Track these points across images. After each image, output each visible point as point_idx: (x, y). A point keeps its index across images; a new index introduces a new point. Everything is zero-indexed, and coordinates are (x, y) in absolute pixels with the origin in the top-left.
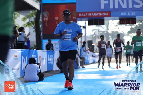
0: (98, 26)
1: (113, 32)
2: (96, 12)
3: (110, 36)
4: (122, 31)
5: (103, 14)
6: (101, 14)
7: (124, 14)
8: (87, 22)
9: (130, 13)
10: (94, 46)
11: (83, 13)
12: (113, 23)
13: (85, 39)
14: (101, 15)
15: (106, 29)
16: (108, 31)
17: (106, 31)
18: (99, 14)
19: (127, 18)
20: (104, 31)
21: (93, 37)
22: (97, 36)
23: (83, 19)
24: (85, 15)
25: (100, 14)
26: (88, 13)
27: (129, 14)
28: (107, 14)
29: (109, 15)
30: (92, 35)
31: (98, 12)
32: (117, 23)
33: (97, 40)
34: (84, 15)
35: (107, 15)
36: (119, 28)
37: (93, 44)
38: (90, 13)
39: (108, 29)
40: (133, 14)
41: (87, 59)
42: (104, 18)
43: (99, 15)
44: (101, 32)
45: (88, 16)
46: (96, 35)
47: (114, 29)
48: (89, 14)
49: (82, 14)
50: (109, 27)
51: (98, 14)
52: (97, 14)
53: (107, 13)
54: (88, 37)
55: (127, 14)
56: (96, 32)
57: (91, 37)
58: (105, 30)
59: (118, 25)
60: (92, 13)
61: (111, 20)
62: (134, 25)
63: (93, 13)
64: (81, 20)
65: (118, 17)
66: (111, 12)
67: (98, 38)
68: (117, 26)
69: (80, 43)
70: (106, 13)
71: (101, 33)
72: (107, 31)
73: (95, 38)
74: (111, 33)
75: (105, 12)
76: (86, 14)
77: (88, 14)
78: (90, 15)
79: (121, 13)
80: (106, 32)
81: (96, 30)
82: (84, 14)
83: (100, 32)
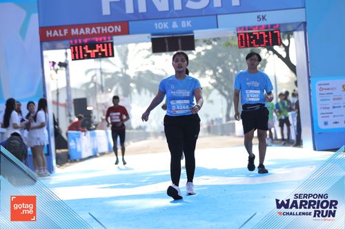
0: (100, 61)
1: (140, 73)
2: (91, 26)
3: (132, 85)
4: (164, 70)
5: (109, 27)
6: (104, 30)
7: (162, 26)
8: (69, 51)
9: (179, 24)
10: (90, 112)
11: (57, 28)
12: (140, 51)
13: (69, 96)
14: (103, 32)
15: (123, 66)
16: (128, 72)
17: (122, 72)
18: (98, 28)
19: (171, 36)
20: (117, 73)
21: (88, 90)
22: (98, 87)
23: (59, 44)
24: (63, 32)
25: (101, 30)
26: (69, 27)
27: (175, 25)
28: (118, 29)
29: (125, 31)
30: (87, 85)
31: (95, 25)
32: (149, 50)
33: (98, 96)
34: (61, 35)
35: (120, 30)
36: (154, 63)
37: (88, 108)
38: (74, 27)
39: (126, 67)
40: (186, 24)
41: (76, 146)
42: (112, 39)
43: (99, 32)
44: (109, 74)
45: (69, 37)
46: (95, 83)
47: (142, 65)
48: (73, 30)
49: (55, 31)
50: (128, 62)
51: (97, 30)
52: (94, 29)
53: (120, 27)
54: (75, 89)
55: (170, 25)
56: (95, 75)
57: (84, 89)
58: (120, 70)
59: (151, 55)
60: (79, 26)
61: (134, 44)
62: (193, 54)
63: (84, 26)
64: (54, 48)
65: (149, 35)
66: (130, 23)
67: (101, 92)
68: (148, 57)
69: (56, 107)
70: (116, 27)
71: (109, 76)
72: (124, 70)
73: (94, 92)
74: (134, 77)
75: (113, 24)
76: (66, 31)
77: (69, 32)
78: (74, 32)
79: (156, 24)
80: (121, 75)
81: (95, 69)
82: (60, 31)
83: (106, 74)
